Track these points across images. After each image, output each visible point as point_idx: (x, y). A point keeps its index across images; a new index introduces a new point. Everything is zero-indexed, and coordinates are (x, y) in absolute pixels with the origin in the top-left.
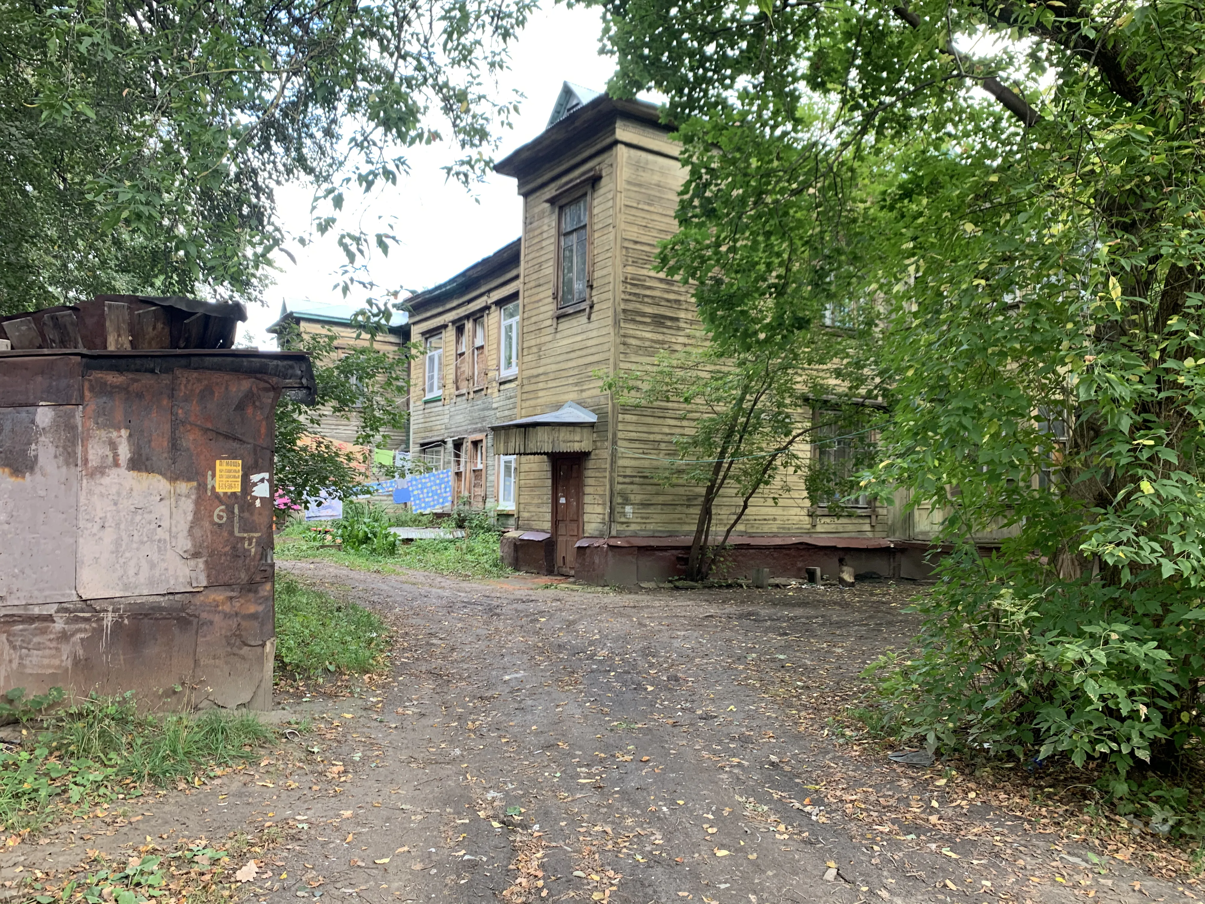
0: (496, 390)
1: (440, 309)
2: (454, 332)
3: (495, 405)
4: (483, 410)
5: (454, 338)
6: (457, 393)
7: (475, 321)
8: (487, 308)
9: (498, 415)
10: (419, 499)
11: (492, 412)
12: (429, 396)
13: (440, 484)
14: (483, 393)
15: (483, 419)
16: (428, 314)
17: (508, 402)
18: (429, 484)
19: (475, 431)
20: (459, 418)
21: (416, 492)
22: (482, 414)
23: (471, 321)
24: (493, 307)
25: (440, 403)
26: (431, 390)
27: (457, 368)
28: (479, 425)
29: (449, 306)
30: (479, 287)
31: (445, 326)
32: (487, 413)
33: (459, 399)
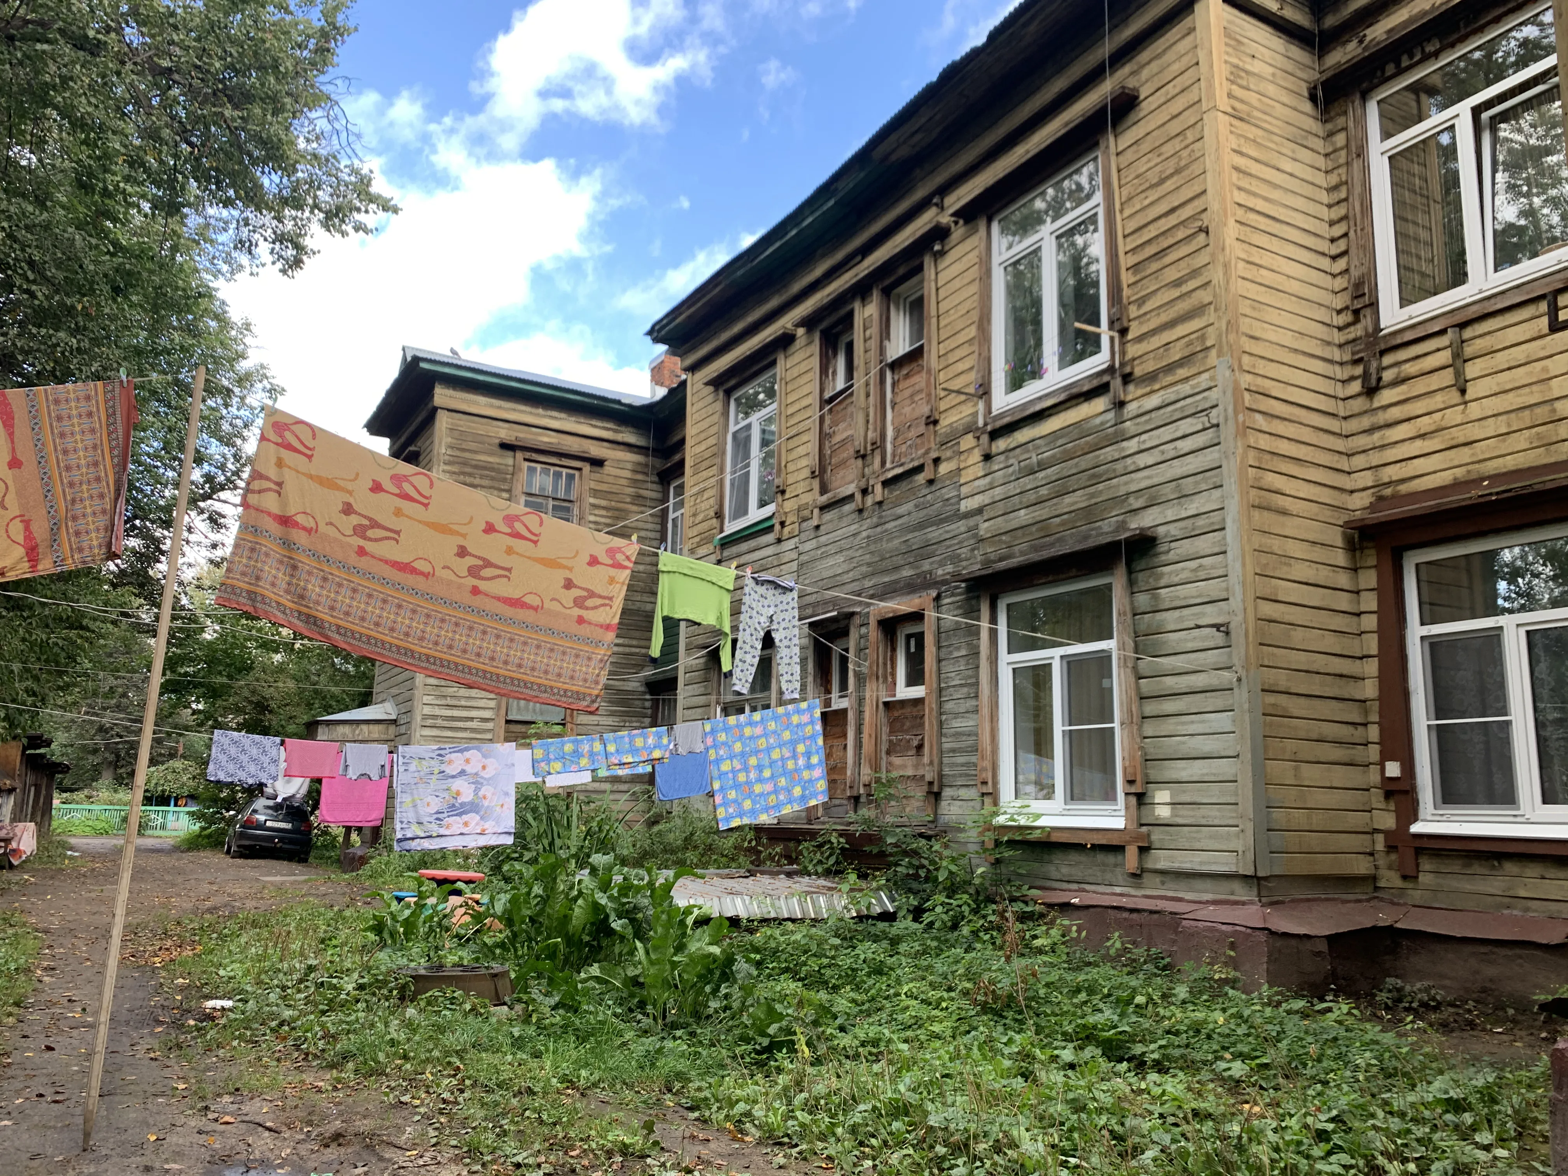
0: (976, 456)
1: (774, 303)
2: (816, 348)
3: (966, 506)
4: (921, 526)
5: (815, 362)
6: (824, 499)
7: (887, 293)
8: (940, 233)
9: (985, 529)
10: (737, 786)
11: (961, 526)
12: (731, 527)
13: (793, 743)
14: (921, 478)
15: (924, 551)
16: (738, 328)
17: (1027, 482)
18: (762, 743)
19: (886, 592)
20: (834, 565)
21: (725, 767)
22: (916, 538)
23: (876, 295)
24: (958, 232)
25: (770, 538)
26: (741, 510)
27: (823, 437)
28: (907, 572)
29: (797, 287)
30: (909, 190)
31: (785, 341)
32: (934, 533)
33: (828, 516)
